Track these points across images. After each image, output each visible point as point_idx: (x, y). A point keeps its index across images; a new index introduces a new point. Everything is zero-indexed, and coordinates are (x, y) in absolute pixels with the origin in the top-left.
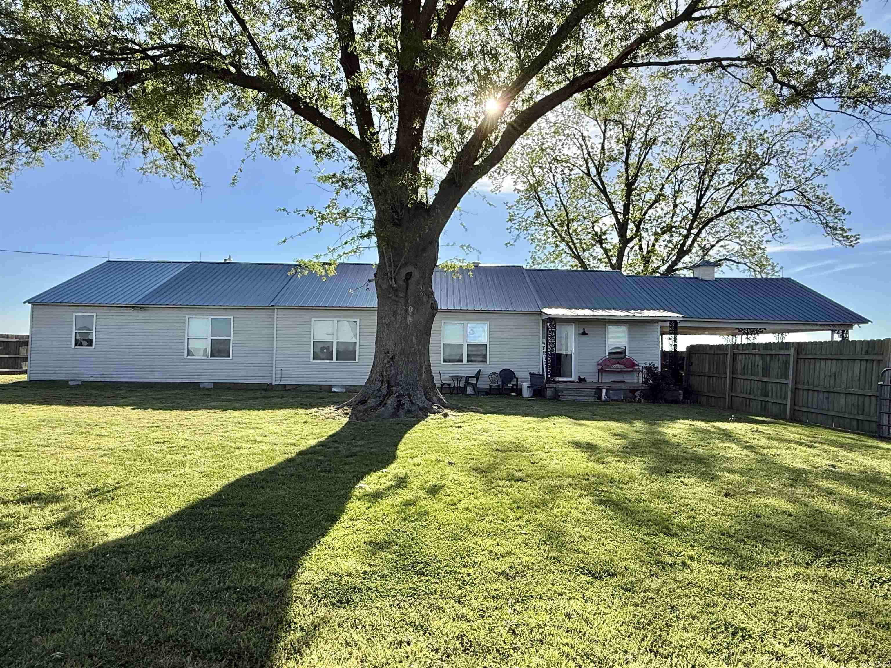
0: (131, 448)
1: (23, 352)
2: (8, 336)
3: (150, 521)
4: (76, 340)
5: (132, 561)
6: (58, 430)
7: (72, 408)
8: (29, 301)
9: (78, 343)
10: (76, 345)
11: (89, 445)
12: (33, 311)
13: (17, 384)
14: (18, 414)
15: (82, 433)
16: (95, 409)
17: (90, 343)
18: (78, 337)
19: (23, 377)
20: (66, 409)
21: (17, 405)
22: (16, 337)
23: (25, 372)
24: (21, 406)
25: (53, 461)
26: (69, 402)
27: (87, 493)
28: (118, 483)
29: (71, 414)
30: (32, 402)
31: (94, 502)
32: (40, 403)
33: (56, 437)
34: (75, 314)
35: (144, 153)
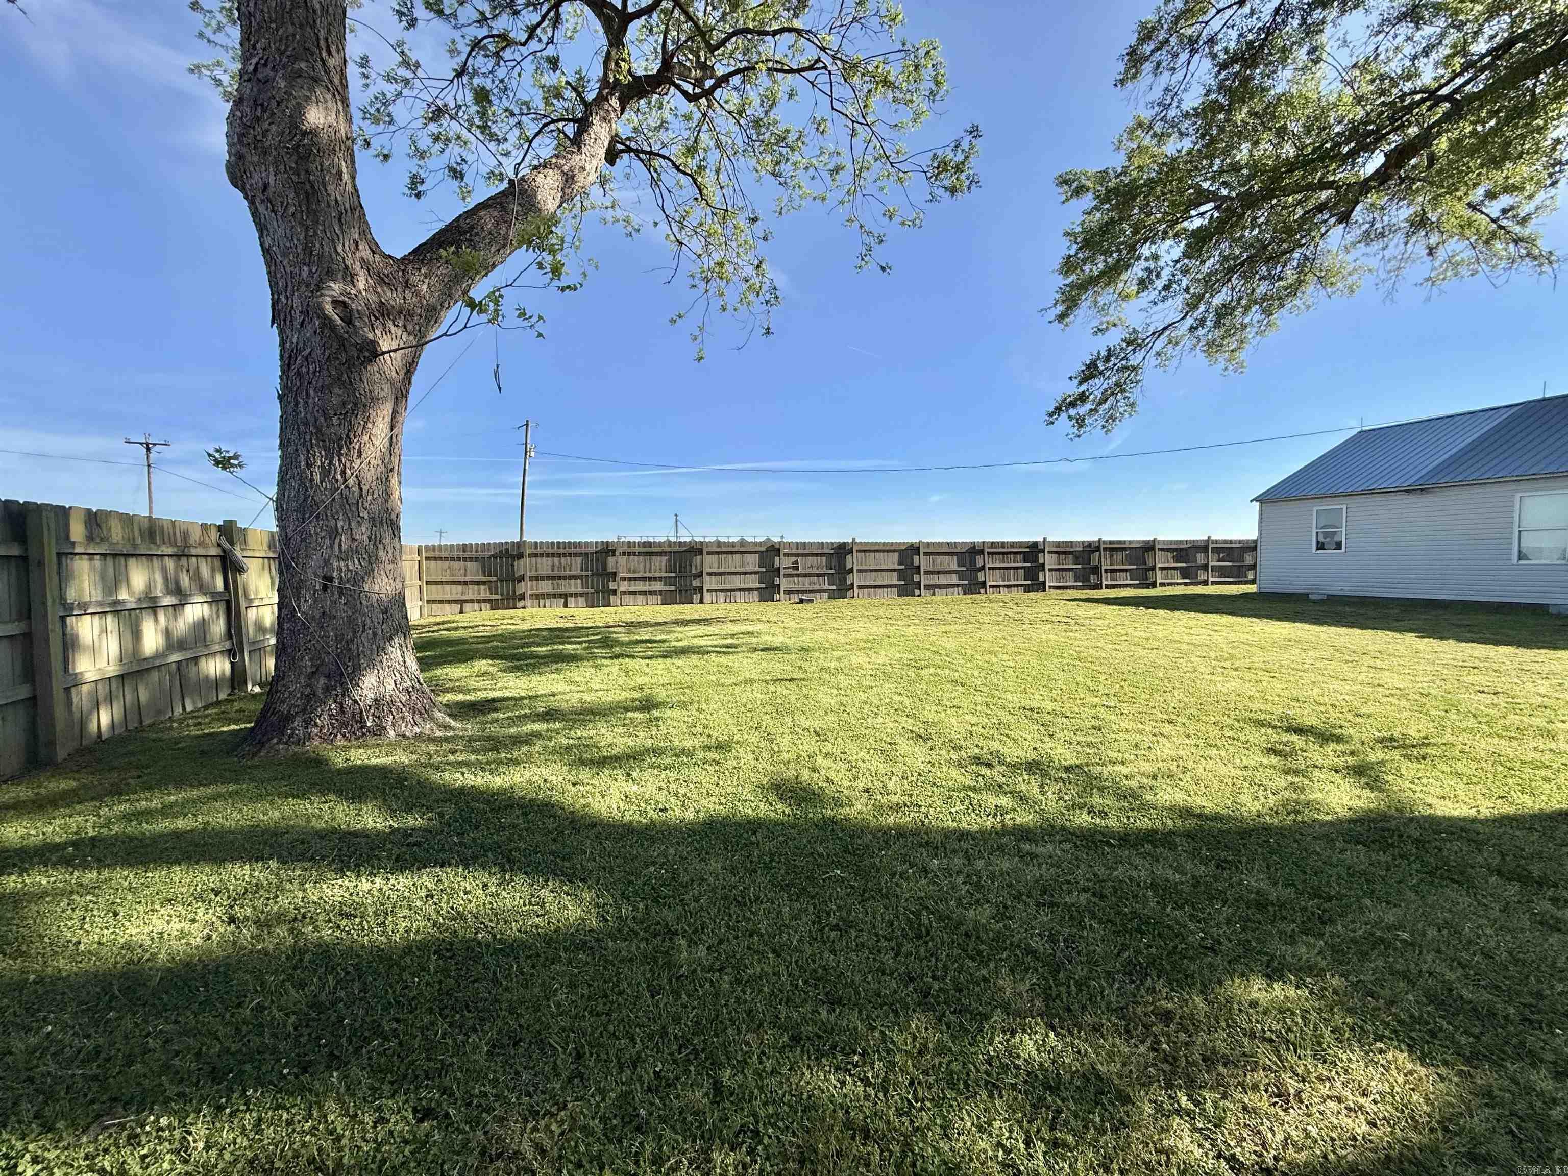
0: (1433, 692)
1: (1248, 560)
2: (1231, 542)
3: (1506, 809)
4: (1318, 542)
5: (1492, 858)
6: (1311, 653)
7: (1324, 628)
8: (1256, 499)
9: (1321, 546)
10: (1318, 549)
11: (1361, 678)
12: (1261, 510)
13: (1245, 596)
14: (1257, 629)
15: (1347, 662)
16: (1357, 632)
17: (1338, 546)
18: (1321, 539)
19: (1252, 588)
20: (1317, 628)
21: (1254, 620)
22: (1240, 542)
23: (1253, 582)
24: (1258, 620)
25: (1316, 690)
26: (1317, 621)
27: (1381, 741)
28: (1427, 738)
29: (1323, 636)
30: (1270, 617)
31: (1396, 755)
32: (1279, 619)
33: (1312, 661)
34: (1315, 509)
35: (1430, 253)
